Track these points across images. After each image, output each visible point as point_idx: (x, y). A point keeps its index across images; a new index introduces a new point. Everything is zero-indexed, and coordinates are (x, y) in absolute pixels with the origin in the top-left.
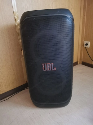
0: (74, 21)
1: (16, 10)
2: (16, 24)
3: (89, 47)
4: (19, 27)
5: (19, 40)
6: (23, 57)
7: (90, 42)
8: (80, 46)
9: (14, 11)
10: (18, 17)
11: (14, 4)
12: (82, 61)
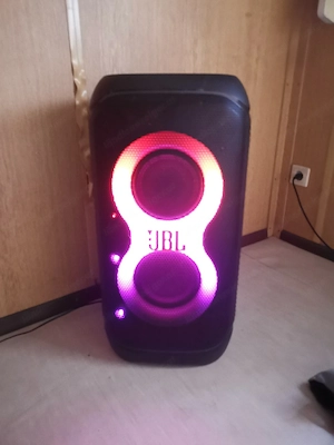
0: (251, 113)
1: (81, 61)
2: (77, 102)
3: (306, 185)
4: (85, 111)
5: (83, 149)
6: (92, 205)
7: (309, 170)
8: (278, 181)
9: (75, 62)
10: (84, 81)
11: (76, 41)
12: (282, 227)
